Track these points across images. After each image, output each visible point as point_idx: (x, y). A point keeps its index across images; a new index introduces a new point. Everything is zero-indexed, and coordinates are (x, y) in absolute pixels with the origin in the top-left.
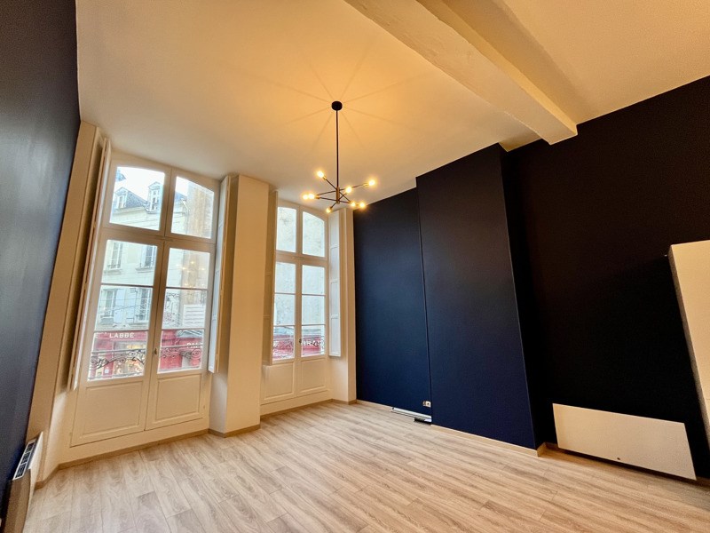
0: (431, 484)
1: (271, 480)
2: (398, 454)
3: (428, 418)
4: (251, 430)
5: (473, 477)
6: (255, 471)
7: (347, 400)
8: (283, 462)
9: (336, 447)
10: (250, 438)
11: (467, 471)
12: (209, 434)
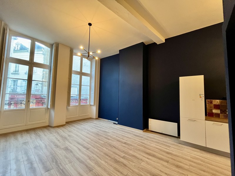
0: (112, 139)
1: (66, 138)
2: (105, 132)
3: (117, 123)
4: (62, 126)
5: (124, 137)
6: (62, 136)
7: (95, 118)
8: (70, 134)
9: (88, 130)
10: (62, 128)
11: (123, 136)
12: (48, 127)
